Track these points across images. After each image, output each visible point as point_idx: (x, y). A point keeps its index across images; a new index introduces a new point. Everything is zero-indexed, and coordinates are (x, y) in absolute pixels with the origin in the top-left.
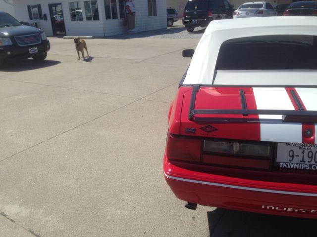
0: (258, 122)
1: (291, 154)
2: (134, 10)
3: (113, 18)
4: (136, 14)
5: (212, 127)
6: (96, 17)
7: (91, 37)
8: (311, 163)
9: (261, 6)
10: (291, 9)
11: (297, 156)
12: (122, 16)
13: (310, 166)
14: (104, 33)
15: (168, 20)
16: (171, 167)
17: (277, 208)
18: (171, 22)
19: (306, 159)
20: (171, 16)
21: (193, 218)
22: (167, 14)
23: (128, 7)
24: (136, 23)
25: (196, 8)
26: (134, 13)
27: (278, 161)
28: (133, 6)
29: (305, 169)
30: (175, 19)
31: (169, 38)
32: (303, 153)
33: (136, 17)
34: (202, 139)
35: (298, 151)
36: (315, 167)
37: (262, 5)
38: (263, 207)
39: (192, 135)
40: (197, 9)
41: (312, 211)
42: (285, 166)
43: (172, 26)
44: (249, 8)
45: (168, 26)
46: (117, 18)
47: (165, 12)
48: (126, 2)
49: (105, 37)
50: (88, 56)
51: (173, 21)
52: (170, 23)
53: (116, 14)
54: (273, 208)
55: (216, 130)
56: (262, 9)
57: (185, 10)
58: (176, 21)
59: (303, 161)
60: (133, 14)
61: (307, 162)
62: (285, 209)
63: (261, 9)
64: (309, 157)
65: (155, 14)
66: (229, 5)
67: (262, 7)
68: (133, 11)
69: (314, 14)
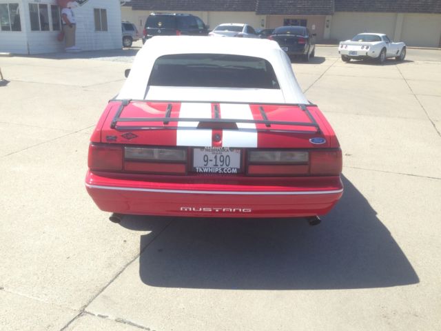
0: (175, 129)
1: (206, 159)
2: (74, 20)
3: (43, 30)
4: (78, 26)
5: (133, 135)
6: (17, 26)
7: (8, 54)
8: (224, 167)
9: (240, 29)
10: (275, 35)
11: (211, 160)
12: (56, 26)
13: (222, 169)
14: (28, 49)
15: (124, 38)
16: (92, 177)
17: (194, 209)
18: (129, 41)
19: (219, 163)
20: (129, 33)
21: (125, 241)
22: (122, 30)
23: (65, 16)
24: (76, 38)
25: (160, 25)
26: (75, 24)
27: (195, 166)
28: (73, 15)
29: (218, 172)
30: (134, 38)
31: (123, 61)
32: (216, 157)
33: (77, 31)
34: (123, 145)
35: (211, 156)
36: (226, 170)
37: (242, 28)
38: (181, 209)
39: (113, 142)
40: (162, 27)
41: (224, 210)
42: (201, 170)
43: (130, 46)
44: (226, 31)
45: (125, 46)
46: (48, 29)
47: (120, 27)
48: (61, 9)
49: (29, 55)
50: (2, 79)
51: (132, 40)
52: (127, 42)
53: (48, 24)
54: (190, 209)
55: (137, 136)
56: (243, 33)
57: (146, 26)
58: (136, 40)
59: (216, 165)
60: (72, 25)
61: (219, 166)
62: (201, 209)
63: (240, 33)
64: (221, 161)
65: (105, 29)
66: (204, 25)
67: (241, 31)
68: (72, 22)
69: (301, 42)
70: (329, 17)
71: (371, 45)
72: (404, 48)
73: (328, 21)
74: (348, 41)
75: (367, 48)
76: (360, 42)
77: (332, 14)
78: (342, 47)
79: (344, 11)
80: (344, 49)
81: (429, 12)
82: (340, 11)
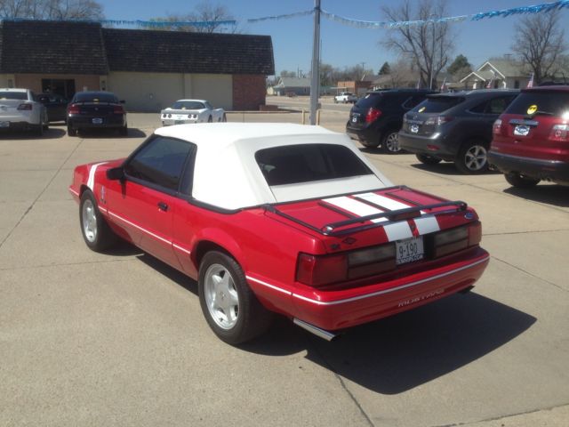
0: (380, 226)
1: (401, 251)
5: (351, 239)
8: (413, 255)
11: (405, 251)
13: (413, 257)
27: (397, 259)
29: (411, 261)
37: (25, 94)
38: (399, 305)
55: (355, 240)
64: (411, 250)
69: (117, 112)
70: (103, 78)
71: (198, 113)
72: (224, 114)
73: (103, 82)
74: (169, 109)
75: (195, 117)
76: (184, 109)
77: (107, 74)
78: (165, 116)
79: (121, 70)
80: (167, 118)
81: (218, 73)
82: (116, 70)
